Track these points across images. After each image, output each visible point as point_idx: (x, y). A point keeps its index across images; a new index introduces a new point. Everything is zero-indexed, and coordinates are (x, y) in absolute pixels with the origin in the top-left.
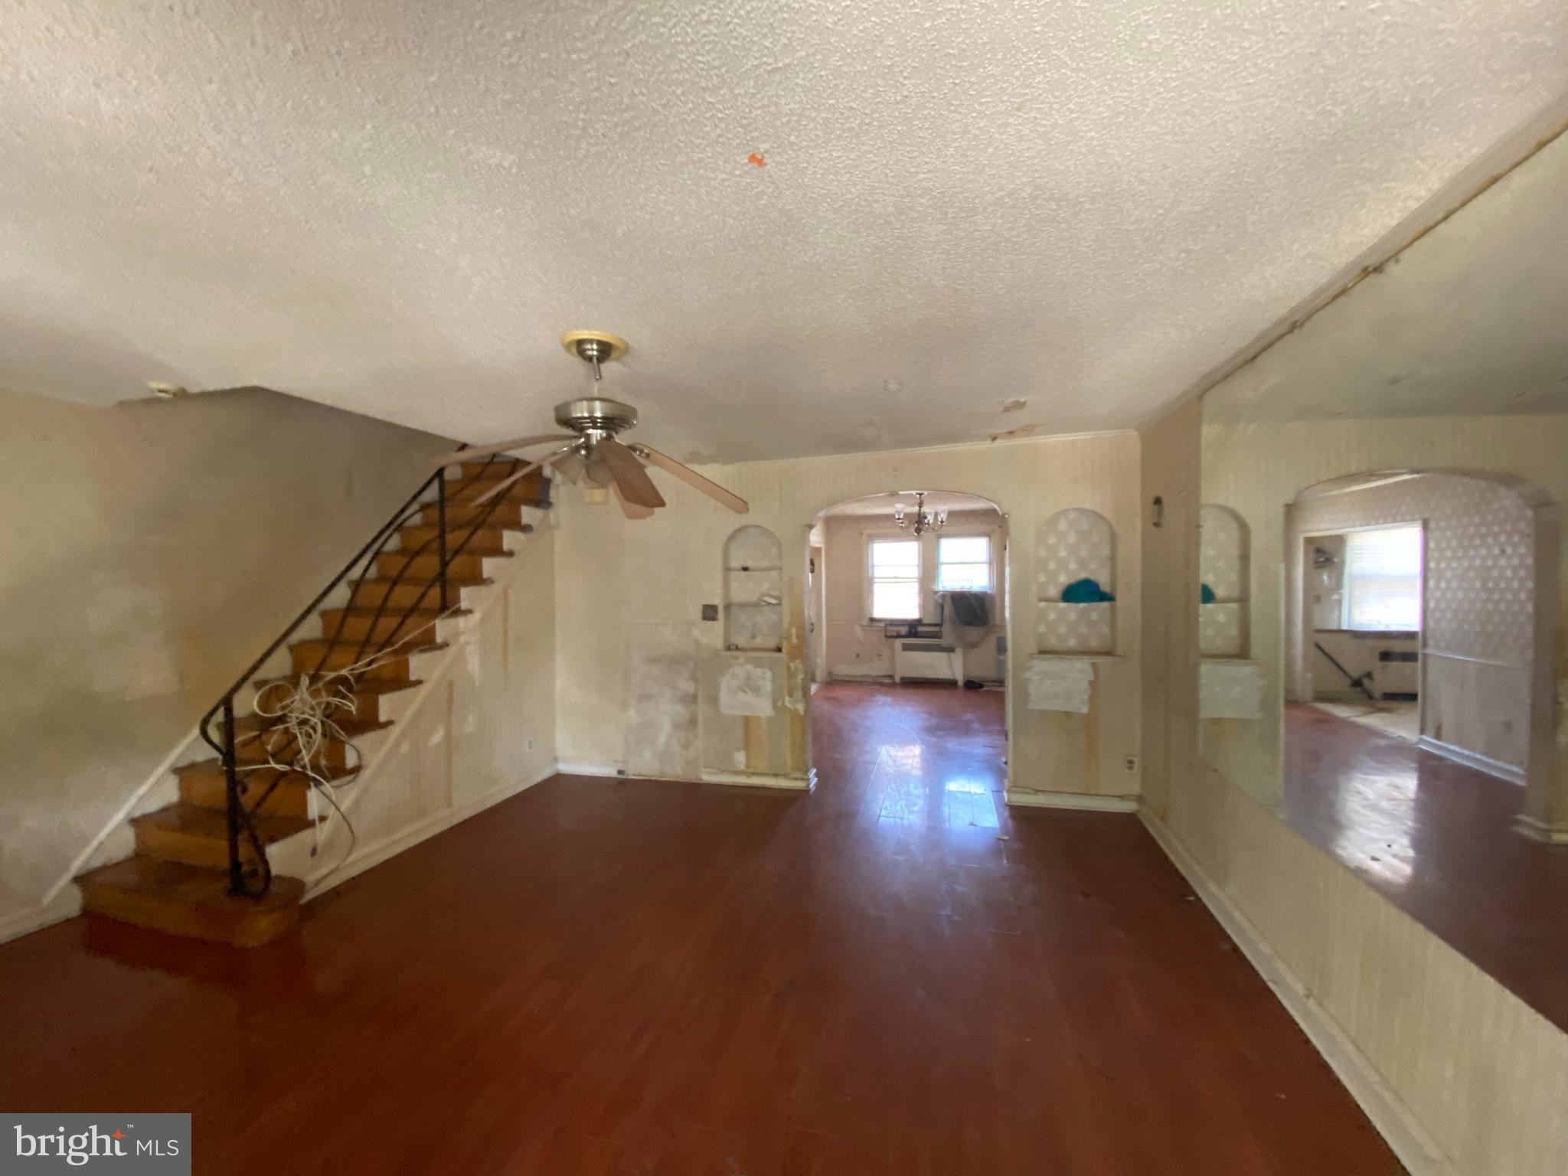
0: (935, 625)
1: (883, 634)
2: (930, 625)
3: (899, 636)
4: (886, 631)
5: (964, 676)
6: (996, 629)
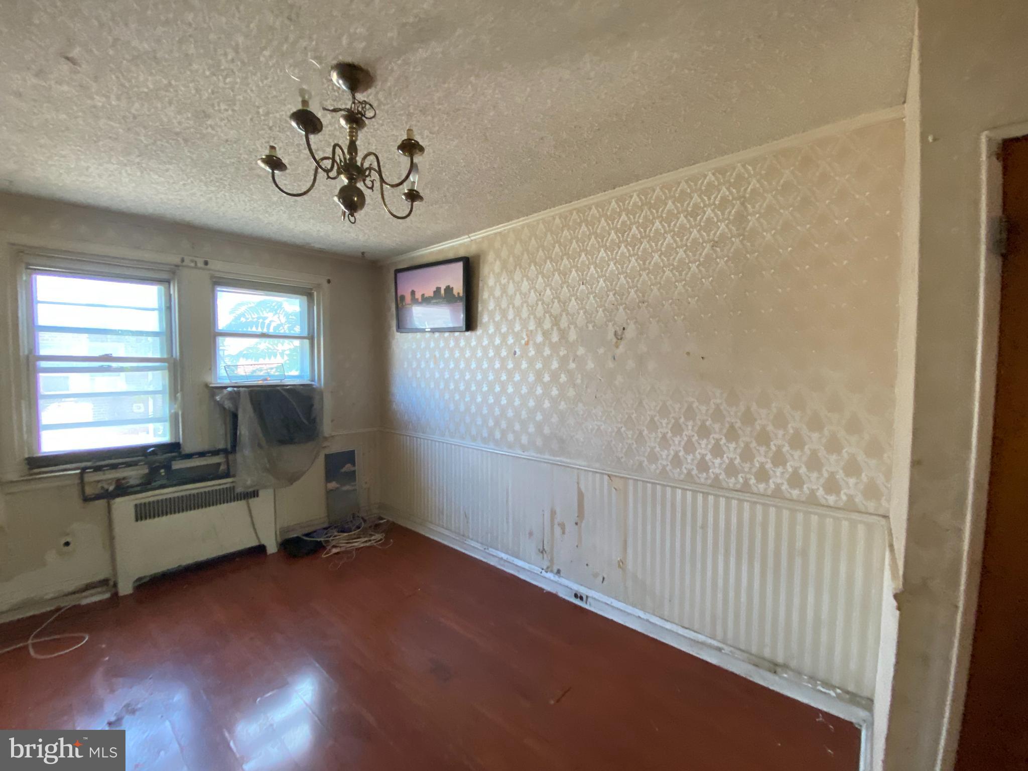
0: (215, 453)
1: (75, 492)
2: (202, 454)
3: (122, 489)
4: (82, 483)
5: (278, 533)
6: (326, 444)
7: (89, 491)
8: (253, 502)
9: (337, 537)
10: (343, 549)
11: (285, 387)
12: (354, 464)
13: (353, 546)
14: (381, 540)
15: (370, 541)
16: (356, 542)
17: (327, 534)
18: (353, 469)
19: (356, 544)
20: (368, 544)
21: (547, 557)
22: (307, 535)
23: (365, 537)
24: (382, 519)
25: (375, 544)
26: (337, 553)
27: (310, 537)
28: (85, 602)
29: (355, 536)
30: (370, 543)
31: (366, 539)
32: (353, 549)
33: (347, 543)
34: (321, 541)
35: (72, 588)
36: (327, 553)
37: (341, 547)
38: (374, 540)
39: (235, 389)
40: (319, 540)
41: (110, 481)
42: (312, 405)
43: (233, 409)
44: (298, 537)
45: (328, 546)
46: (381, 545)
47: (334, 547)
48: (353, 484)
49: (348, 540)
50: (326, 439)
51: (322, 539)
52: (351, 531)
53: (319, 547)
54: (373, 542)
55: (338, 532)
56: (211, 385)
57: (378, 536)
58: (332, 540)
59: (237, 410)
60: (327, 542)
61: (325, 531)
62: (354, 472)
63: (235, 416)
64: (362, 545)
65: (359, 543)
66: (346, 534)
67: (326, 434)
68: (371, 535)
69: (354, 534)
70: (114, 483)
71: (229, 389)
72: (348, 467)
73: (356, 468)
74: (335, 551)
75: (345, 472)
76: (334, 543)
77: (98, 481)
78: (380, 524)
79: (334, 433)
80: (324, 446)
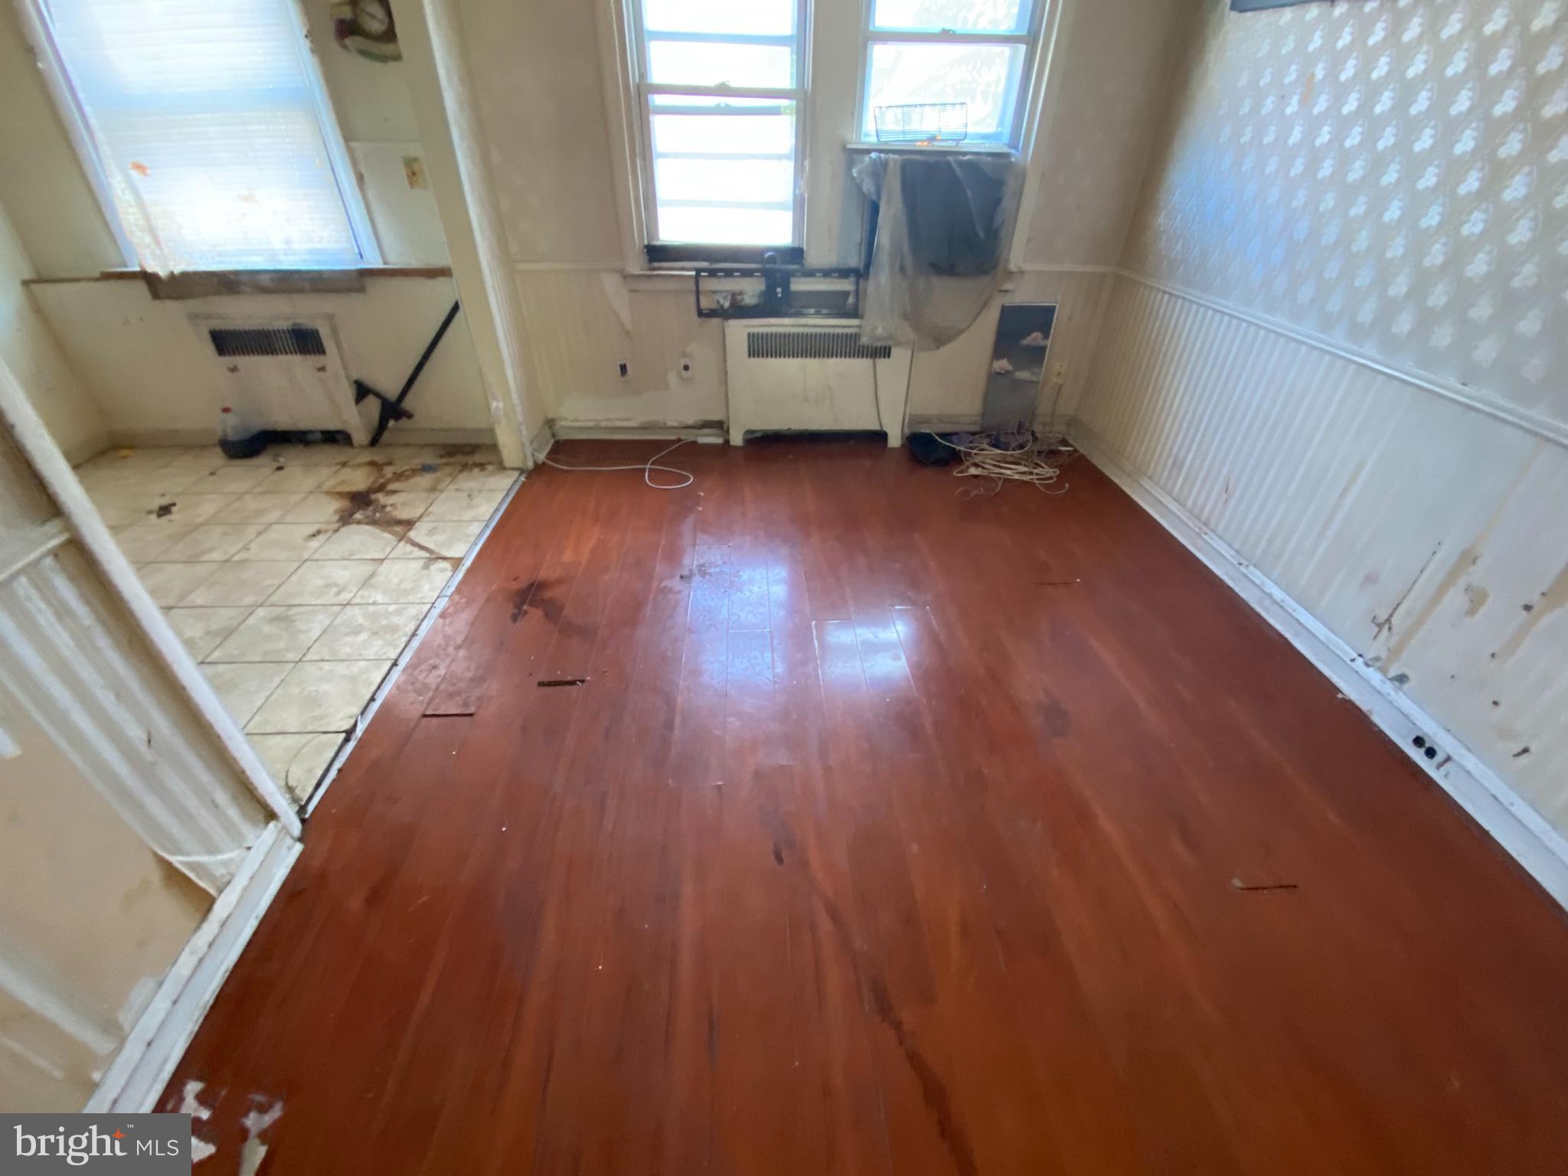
2: (827, 273)
3: (738, 310)
4: (697, 291)
5: (907, 420)
6: (1007, 286)
7: (705, 303)
8: (881, 362)
9: (985, 452)
10: (985, 473)
11: (961, 158)
12: (1046, 336)
13: (1001, 474)
14: (1051, 478)
15: (1031, 473)
16: (1010, 469)
17: (971, 442)
18: (1042, 343)
19: (1008, 472)
20: (1026, 478)
21: (1388, 639)
22: (943, 436)
23: (1025, 466)
24: (1065, 442)
25: (1036, 482)
26: (976, 477)
27: (946, 440)
28: (702, 440)
29: (1012, 459)
30: (1031, 477)
31: (1026, 469)
32: (1000, 478)
33: (994, 465)
34: (960, 451)
35: (690, 421)
36: (961, 472)
37: (983, 468)
38: (1037, 474)
39: (882, 155)
40: (958, 448)
41: (725, 294)
42: (999, 201)
43: (874, 198)
44: (929, 435)
45: (967, 460)
46: (1047, 486)
47: (976, 465)
48: (1036, 370)
49: (998, 461)
50: (1009, 274)
51: (962, 448)
52: (1008, 450)
53: (954, 458)
54: (1035, 477)
55: (988, 445)
56: (849, 146)
57: (1048, 471)
58: (976, 454)
59: (879, 198)
60: (968, 454)
61: (972, 438)
62: (1043, 349)
63: (875, 209)
64: (1017, 477)
65: (1013, 472)
66: (999, 451)
67: (1012, 267)
68: (1037, 465)
69: (1012, 455)
70: (729, 297)
71: (873, 155)
72: (1034, 338)
73: (1049, 343)
74: (973, 471)
75: (1027, 346)
76: (977, 460)
77: (714, 292)
78: (1059, 452)
79: (1026, 267)
80: (1003, 289)
